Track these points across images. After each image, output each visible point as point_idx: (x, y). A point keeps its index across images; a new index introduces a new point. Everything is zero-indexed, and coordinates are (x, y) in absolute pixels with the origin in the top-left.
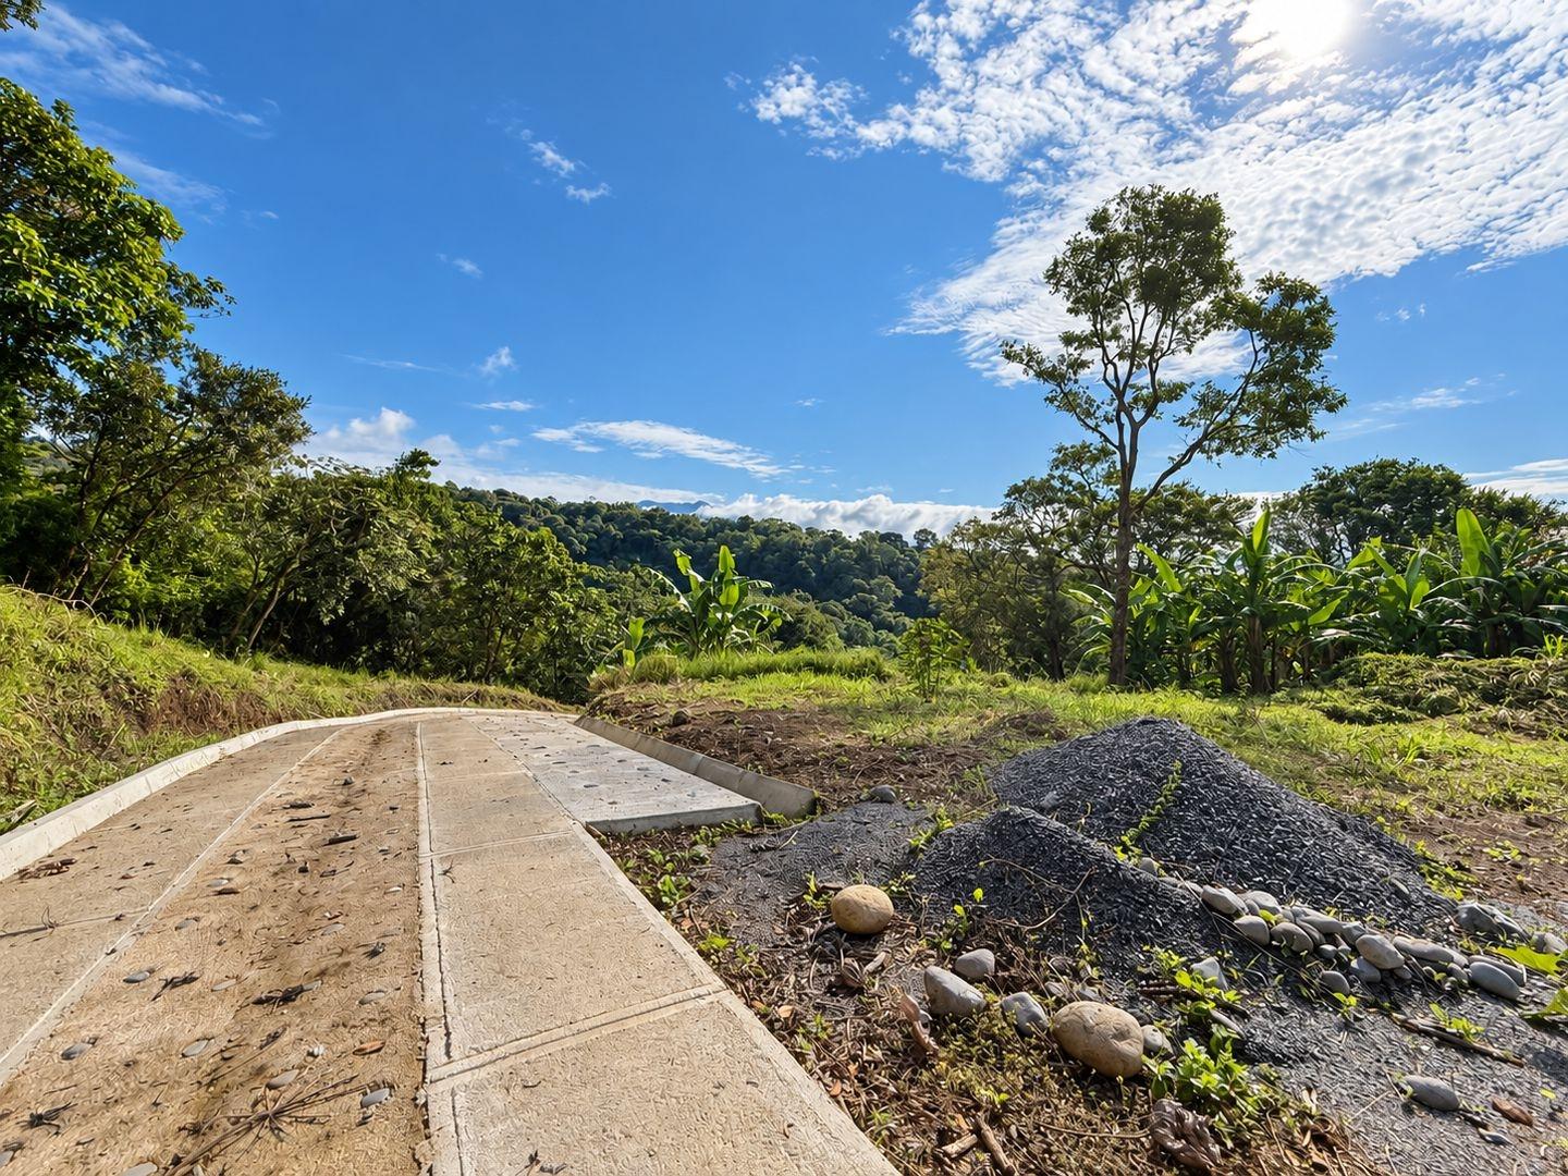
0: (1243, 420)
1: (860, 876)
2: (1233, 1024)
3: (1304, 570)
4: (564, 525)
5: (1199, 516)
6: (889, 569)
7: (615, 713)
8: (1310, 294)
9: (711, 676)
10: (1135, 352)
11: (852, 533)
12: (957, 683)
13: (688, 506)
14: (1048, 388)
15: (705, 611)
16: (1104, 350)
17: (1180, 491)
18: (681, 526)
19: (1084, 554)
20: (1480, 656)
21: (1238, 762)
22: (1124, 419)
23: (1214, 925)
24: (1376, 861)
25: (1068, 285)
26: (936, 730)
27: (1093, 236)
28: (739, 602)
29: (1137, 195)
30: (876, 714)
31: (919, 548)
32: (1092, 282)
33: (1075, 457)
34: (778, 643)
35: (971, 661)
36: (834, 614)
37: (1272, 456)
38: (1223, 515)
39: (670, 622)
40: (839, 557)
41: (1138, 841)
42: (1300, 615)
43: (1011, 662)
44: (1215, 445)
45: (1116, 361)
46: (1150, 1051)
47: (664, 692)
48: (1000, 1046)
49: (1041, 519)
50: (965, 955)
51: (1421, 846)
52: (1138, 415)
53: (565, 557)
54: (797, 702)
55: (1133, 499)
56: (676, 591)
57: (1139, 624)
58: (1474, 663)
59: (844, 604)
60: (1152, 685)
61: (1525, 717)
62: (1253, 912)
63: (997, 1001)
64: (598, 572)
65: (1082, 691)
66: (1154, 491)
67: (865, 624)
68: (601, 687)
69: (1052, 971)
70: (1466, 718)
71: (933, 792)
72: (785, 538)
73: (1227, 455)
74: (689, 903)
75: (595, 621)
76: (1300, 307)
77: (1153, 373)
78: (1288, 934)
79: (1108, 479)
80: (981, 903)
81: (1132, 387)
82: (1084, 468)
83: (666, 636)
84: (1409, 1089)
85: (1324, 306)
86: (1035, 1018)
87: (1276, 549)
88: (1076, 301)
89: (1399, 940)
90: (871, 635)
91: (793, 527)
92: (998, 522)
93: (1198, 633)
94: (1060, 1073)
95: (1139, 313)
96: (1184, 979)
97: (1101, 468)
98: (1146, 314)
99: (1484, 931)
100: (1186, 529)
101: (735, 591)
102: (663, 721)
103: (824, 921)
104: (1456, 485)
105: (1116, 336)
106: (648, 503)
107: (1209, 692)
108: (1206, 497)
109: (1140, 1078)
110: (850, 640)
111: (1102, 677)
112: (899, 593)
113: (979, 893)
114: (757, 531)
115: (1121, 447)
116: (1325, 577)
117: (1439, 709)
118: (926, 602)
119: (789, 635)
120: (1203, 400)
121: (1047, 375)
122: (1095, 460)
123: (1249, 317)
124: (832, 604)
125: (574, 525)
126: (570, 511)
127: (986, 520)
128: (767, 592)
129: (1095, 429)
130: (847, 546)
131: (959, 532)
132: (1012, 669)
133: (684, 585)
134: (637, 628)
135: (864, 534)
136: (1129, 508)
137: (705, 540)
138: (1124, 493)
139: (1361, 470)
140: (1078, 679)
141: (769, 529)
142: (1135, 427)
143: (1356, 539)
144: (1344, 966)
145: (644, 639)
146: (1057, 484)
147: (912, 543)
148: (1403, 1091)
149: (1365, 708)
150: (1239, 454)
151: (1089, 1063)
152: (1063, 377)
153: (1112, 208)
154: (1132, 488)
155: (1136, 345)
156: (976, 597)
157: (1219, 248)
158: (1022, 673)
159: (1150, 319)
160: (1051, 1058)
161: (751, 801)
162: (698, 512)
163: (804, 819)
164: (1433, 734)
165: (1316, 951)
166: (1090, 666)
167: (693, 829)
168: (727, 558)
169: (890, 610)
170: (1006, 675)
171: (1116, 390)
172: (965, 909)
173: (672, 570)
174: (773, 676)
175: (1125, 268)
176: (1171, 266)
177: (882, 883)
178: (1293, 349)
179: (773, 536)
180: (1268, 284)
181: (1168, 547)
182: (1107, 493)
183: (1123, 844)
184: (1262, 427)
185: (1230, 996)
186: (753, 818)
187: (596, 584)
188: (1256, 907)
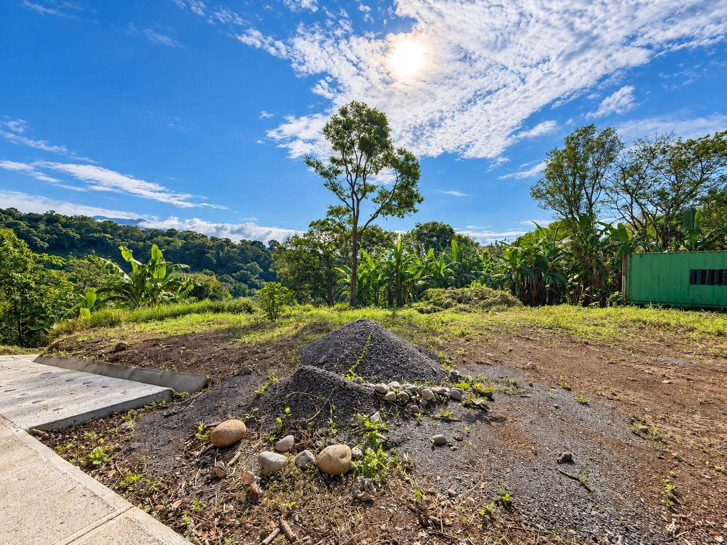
0: (394, 203)
1: (229, 416)
2: (383, 436)
3: (412, 260)
4: (26, 228)
5: (381, 239)
6: (256, 258)
7: (70, 350)
8: (413, 159)
9: (147, 320)
10: (357, 170)
11: (236, 240)
12: (288, 312)
13: (132, 221)
14: (325, 180)
15: (143, 281)
16: (347, 167)
17: (374, 229)
18: (126, 232)
19: (342, 253)
20: (457, 288)
21: (390, 333)
22: (355, 198)
23: (378, 398)
24: (429, 361)
25: (333, 136)
26: (275, 335)
27: (342, 118)
28: (166, 276)
29: (358, 106)
30: (246, 330)
31: (271, 248)
32: (342, 137)
33: (336, 211)
34: (193, 298)
35: (295, 301)
36: (226, 281)
37: (403, 217)
38: (389, 239)
39: (117, 290)
40: (229, 252)
41: (356, 371)
42: (412, 276)
43: (313, 300)
44: (385, 211)
45: (351, 173)
46: (354, 458)
47: (111, 332)
48: (292, 479)
49: (324, 238)
50: (281, 441)
51: (441, 354)
52: (360, 196)
53: (26, 249)
54: (200, 329)
55: (359, 231)
56: (121, 271)
57: (360, 282)
58: (456, 290)
59: (233, 277)
60: (365, 305)
61: (467, 306)
62: (391, 390)
63: (293, 458)
64: (58, 260)
65: (340, 310)
66: (365, 228)
67: (244, 286)
68: (57, 335)
69: (318, 437)
70: (454, 308)
71: (272, 365)
72: (197, 242)
73: (389, 216)
74: (114, 460)
75: (55, 292)
76: (411, 163)
77: (364, 180)
78: (402, 395)
79: (349, 222)
80: (289, 414)
81: (357, 184)
82: (340, 216)
83: (113, 299)
84: (433, 441)
85: (417, 163)
86: (309, 460)
87: (405, 252)
88: (336, 144)
89: (433, 388)
90: (247, 291)
91: (203, 236)
92: (306, 238)
93: (381, 284)
94: (319, 482)
95: (359, 154)
96: (367, 424)
97: (346, 217)
98: (362, 156)
99: (455, 379)
100: (377, 243)
101: (164, 271)
102: (108, 350)
103: (206, 445)
104: (451, 231)
105: (351, 162)
106: (101, 218)
107: (384, 307)
108: (383, 232)
109: (350, 471)
110: (236, 294)
111: (348, 304)
112: (262, 270)
113: (288, 410)
114: (179, 237)
115: (353, 209)
116: (419, 263)
117: (447, 306)
118: (275, 274)
119: (199, 293)
120: (381, 193)
121: (325, 174)
122: (344, 213)
123: (395, 163)
124: (225, 276)
125: (36, 228)
126: (33, 219)
127: (301, 237)
128: (185, 270)
129: (344, 200)
130: (234, 246)
131: (288, 241)
132: (313, 303)
133: (127, 267)
134: (92, 295)
135: (243, 241)
136: (356, 234)
137: (144, 241)
138: (355, 228)
139: (428, 224)
140: (338, 305)
141: (188, 236)
142: (359, 201)
143: (427, 248)
144: (418, 403)
145: (97, 301)
146: (330, 222)
147: (268, 246)
148: (432, 442)
149: (429, 308)
150: (393, 215)
151: (330, 473)
152: (331, 176)
153: (349, 107)
154: (358, 226)
155: (358, 167)
156: (297, 272)
157: (386, 135)
158: (316, 305)
159: (363, 157)
160: (316, 476)
161: (167, 388)
162: (140, 224)
163: (201, 391)
164: (446, 315)
165: (410, 400)
166: (343, 300)
167: (124, 412)
168: (156, 252)
169: (257, 278)
170: (310, 306)
171: (351, 184)
172: (281, 418)
173: (118, 258)
174: (188, 316)
175: (354, 135)
176: (370, 137)
177: (241, 416)
178: (408, 178)
179: (190, 240)
180: (401, 152)
181: (372, 250)
182: (349, 227)
183: (349, 373)
184: (400, 206)
185: (383, 425)
186: (167, 397)
187: (54, 267)
188: (393, 388)
